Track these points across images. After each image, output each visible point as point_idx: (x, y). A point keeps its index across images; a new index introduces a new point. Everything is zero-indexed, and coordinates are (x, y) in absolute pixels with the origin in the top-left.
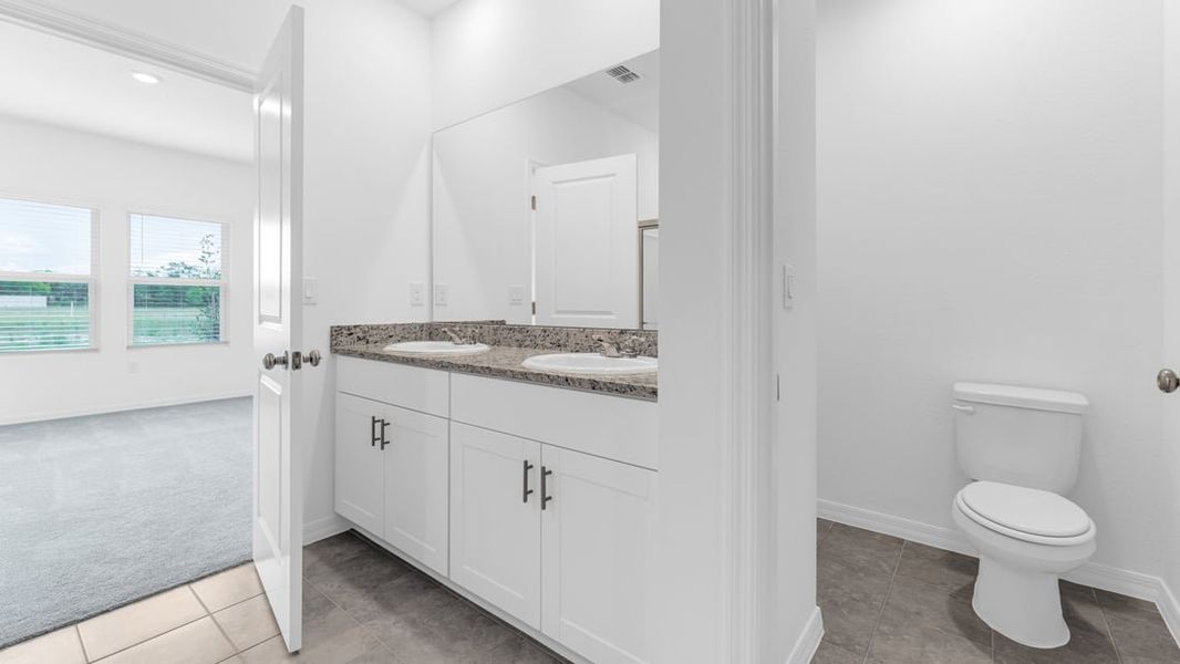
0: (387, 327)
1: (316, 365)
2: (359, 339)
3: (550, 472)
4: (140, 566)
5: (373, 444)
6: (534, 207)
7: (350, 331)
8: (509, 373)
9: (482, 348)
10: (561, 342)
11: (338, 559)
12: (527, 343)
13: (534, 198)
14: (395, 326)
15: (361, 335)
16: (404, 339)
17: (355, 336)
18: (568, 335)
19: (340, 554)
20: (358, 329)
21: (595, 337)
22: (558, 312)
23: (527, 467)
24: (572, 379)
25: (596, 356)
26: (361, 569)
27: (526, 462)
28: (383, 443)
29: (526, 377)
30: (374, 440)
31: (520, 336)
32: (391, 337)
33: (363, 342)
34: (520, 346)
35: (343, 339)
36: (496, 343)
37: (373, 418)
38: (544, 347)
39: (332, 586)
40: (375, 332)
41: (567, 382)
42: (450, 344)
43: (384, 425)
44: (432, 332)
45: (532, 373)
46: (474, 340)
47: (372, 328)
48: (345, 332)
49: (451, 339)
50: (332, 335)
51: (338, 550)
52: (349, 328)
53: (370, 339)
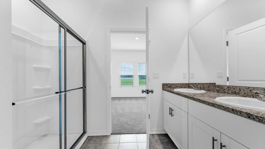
0: (176, 84)
1: (152, 93)
2: (169, 87)
3: (225, 146)
4: (130, 127)
5: (170, 115)
6: (227, 45)
7: (167, 85)
8: (207, 102)
9: (203, 91)
10: (237, 92)
11: (163, 140)
12: (221, 91)
13: (227, 42)
14: (178, 84)
15: (169, 86)
16: (181, 87)
17: (168, 86)
18: (240, 89)
19: (163, 139)
20: (169, 85)
21: (255, 91)
22: (239, 80)
23: (214, 140)
24: (236, 110)
25: (255, 100)
26: (167, 146)
27: (213, 138)
28: (172, 115)
29: (214, 105)
30: (170, 114)
31: (218, 89)
32: (177, 87)
33: (170, 88)
34: (218, 92)
35: (165, 87)
36: (209, 90)
37: (170, 108)
38: (228, 93)
39: (160, 147)
40: (173, 85)
41: (233, 111)
42: (193, 89)
43: (172, 110)
44: (188, 86)
45: (216, 104)
46: (201, 89)
47: (172, 84)
48: (165, 85)
49: (192, 88)
50: (163, 86)
51: (163, 138)
52: (166, 84)
53: (172, 87)
